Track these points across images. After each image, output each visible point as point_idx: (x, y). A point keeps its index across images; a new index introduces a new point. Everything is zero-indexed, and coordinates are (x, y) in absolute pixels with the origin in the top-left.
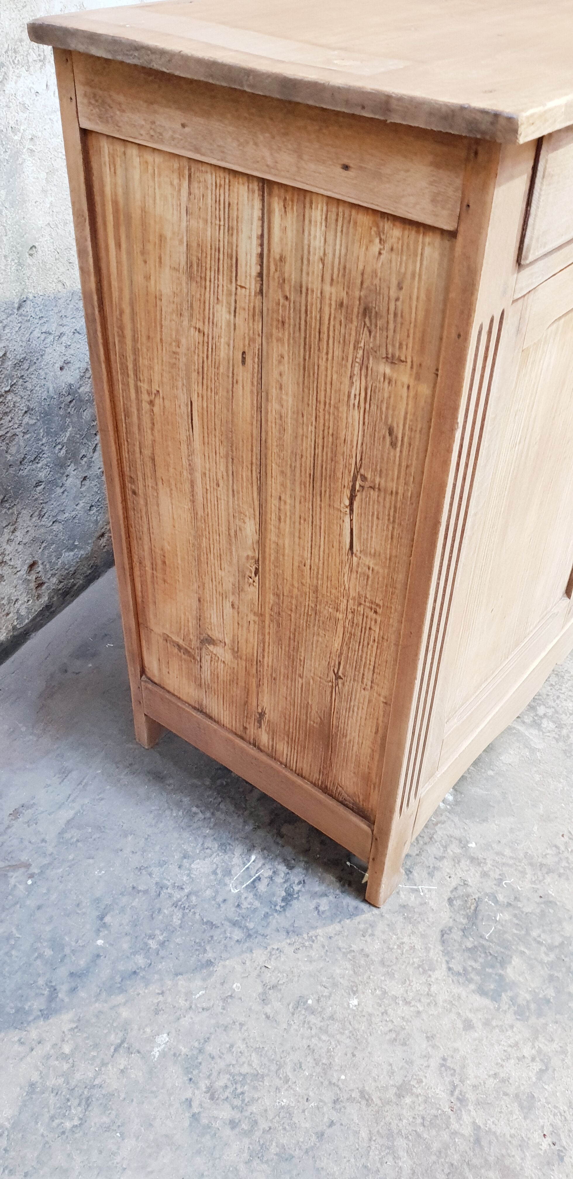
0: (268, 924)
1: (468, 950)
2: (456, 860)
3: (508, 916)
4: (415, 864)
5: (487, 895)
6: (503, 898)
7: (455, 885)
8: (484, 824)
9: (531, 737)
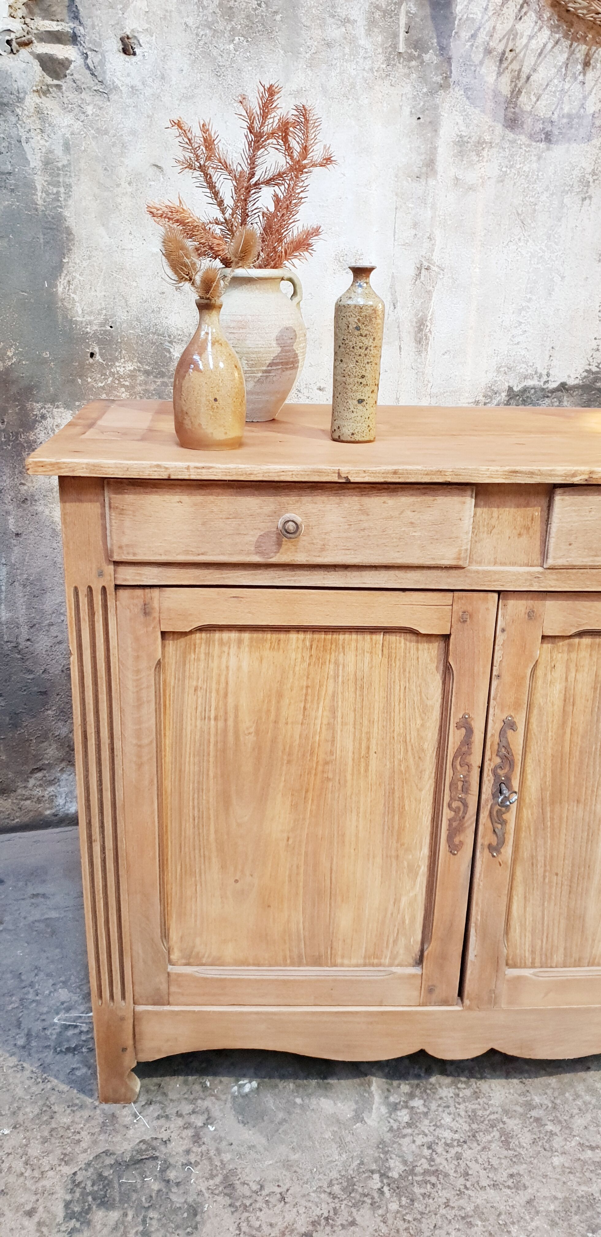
0: (42, 1051)
1: (100, 1175)
2: (187, 1126)
3: (156, 1187)
4: (160, 1103)
5: (165, 1161)
6: (172, 1175)
7: (160, 1136)
8: (241, 1125)
9: (374, 1111)
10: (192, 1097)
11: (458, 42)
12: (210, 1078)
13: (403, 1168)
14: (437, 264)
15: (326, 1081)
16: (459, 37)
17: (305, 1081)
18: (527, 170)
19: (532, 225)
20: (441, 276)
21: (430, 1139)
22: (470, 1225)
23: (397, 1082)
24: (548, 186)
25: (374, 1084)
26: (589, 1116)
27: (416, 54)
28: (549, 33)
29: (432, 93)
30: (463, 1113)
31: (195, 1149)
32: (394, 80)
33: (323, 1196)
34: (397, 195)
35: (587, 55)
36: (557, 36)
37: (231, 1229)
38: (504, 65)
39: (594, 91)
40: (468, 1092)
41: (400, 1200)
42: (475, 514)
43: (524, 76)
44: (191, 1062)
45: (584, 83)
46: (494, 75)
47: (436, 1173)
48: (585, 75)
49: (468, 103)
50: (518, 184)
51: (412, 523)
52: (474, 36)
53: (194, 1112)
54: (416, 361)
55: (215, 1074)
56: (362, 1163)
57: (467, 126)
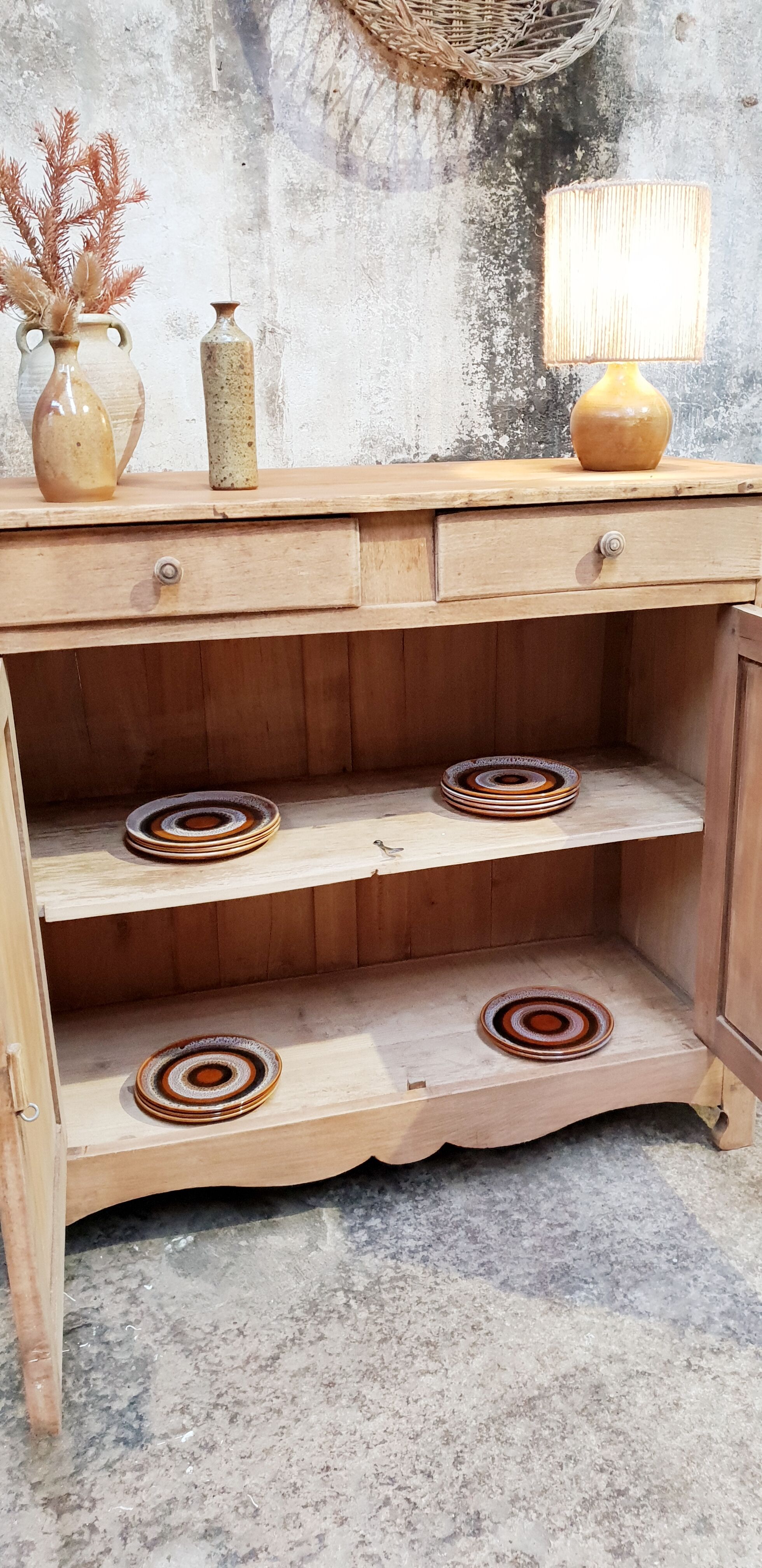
2: (120, 1291)
3: (94, 1350)
4: (84, 1276)
5: (101, 1326)
6: (111, 1337)
7: (90, 1306)
8: (182, 1278)
9: (328, 1238)
10: (119, 1264)
11: (276, 81)
12: (139, 1242)
13: (367, 1281)
14: (282, 326)
15: (270, 1220)
16: (276, 75)
17: (248, 1225)
18: (368, 220)
19: (381, 281)
20: (288, 340)
21: (393, 1250)
22: (446, 1314)
23: (350, 1208)
24: (392, 237)
25: (325, 1214)
26: (555, 1200)
27: (232, 93)
28: (373, 73)
29: (254, 136)
30: (424, 1222)
31: (132, 1310)
32: (211, 121)
33: (285, 1322)
34: (228, 249)
35: (416, 97)
36: (382, 76)
37: (188, 1371)
38: (330, 106)
39: (428, 136)
40: (427, 1202)
41: (369, 1308)
42: (361, 550)
43: (352, 119)
44: (112, 1233)
45: (416, 127)
46: (320, 117)
47: (404, 1278)
48: (416, 118)
49: (295, 147)
50: (360, 236)
51: (298, 561)
52: (293, 75)
53: (125, 1277)
54: (271, 436)
55: (143, 1238)
56: (323, 1285)
57: (298, 173)
